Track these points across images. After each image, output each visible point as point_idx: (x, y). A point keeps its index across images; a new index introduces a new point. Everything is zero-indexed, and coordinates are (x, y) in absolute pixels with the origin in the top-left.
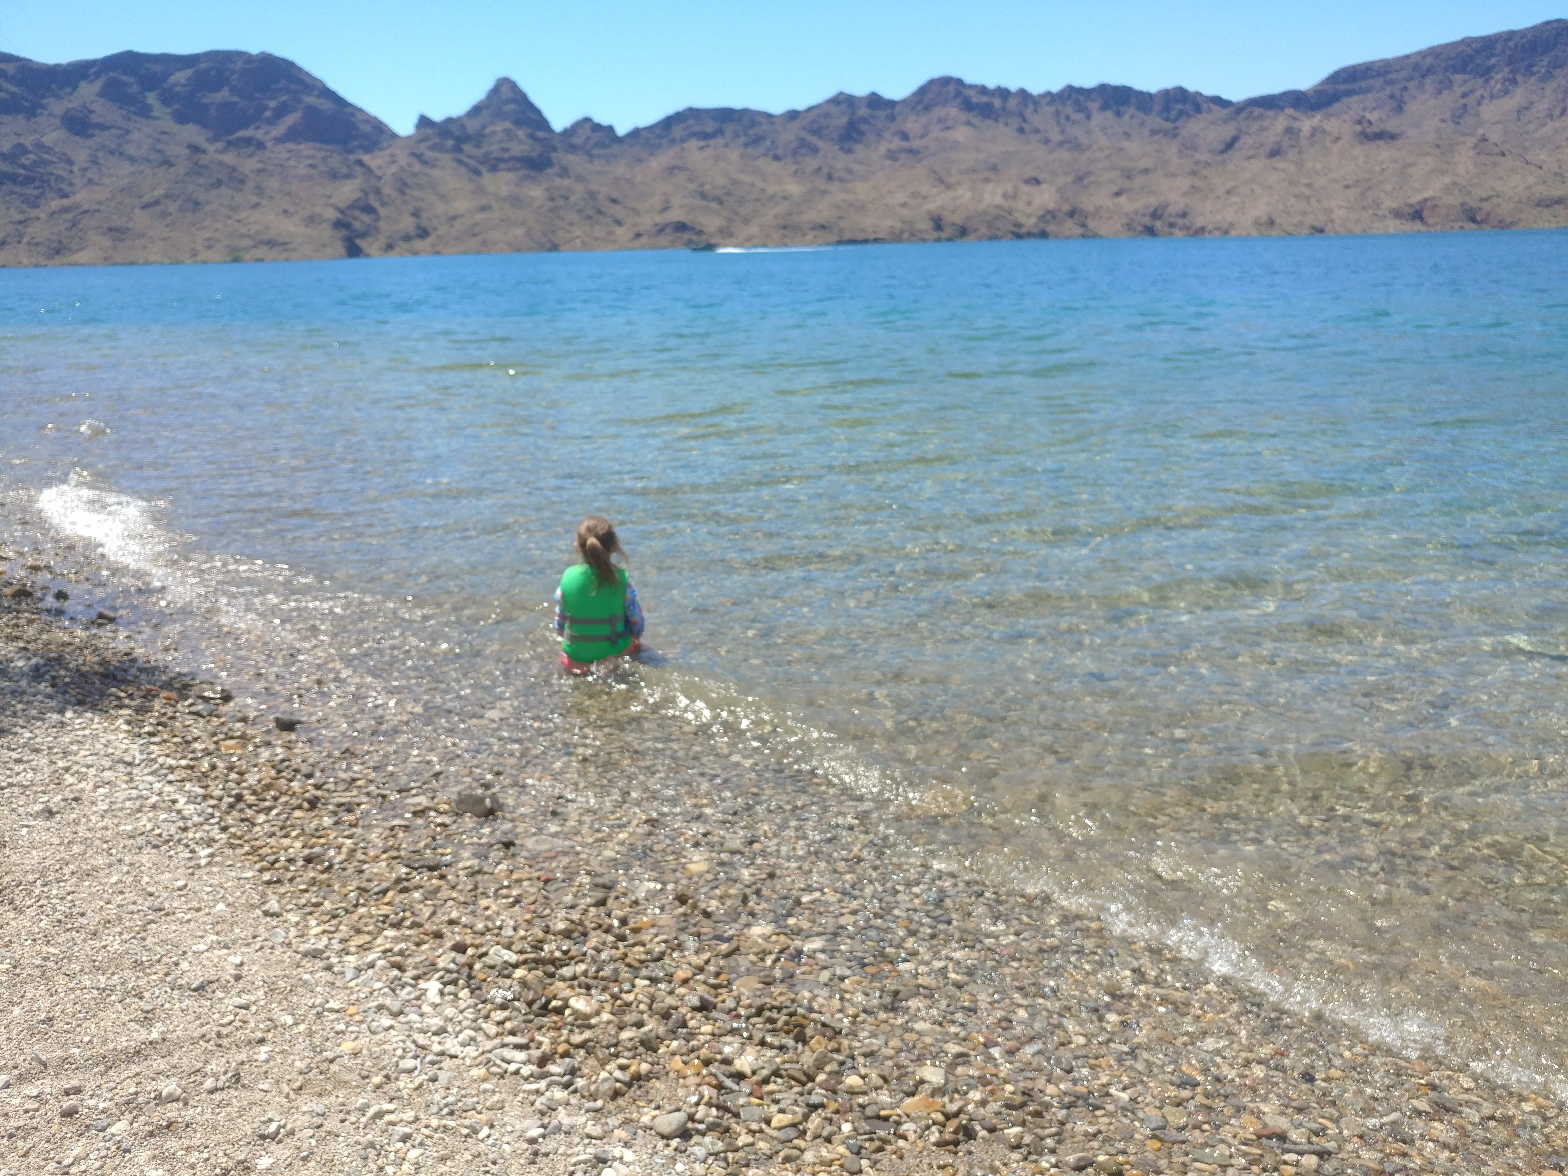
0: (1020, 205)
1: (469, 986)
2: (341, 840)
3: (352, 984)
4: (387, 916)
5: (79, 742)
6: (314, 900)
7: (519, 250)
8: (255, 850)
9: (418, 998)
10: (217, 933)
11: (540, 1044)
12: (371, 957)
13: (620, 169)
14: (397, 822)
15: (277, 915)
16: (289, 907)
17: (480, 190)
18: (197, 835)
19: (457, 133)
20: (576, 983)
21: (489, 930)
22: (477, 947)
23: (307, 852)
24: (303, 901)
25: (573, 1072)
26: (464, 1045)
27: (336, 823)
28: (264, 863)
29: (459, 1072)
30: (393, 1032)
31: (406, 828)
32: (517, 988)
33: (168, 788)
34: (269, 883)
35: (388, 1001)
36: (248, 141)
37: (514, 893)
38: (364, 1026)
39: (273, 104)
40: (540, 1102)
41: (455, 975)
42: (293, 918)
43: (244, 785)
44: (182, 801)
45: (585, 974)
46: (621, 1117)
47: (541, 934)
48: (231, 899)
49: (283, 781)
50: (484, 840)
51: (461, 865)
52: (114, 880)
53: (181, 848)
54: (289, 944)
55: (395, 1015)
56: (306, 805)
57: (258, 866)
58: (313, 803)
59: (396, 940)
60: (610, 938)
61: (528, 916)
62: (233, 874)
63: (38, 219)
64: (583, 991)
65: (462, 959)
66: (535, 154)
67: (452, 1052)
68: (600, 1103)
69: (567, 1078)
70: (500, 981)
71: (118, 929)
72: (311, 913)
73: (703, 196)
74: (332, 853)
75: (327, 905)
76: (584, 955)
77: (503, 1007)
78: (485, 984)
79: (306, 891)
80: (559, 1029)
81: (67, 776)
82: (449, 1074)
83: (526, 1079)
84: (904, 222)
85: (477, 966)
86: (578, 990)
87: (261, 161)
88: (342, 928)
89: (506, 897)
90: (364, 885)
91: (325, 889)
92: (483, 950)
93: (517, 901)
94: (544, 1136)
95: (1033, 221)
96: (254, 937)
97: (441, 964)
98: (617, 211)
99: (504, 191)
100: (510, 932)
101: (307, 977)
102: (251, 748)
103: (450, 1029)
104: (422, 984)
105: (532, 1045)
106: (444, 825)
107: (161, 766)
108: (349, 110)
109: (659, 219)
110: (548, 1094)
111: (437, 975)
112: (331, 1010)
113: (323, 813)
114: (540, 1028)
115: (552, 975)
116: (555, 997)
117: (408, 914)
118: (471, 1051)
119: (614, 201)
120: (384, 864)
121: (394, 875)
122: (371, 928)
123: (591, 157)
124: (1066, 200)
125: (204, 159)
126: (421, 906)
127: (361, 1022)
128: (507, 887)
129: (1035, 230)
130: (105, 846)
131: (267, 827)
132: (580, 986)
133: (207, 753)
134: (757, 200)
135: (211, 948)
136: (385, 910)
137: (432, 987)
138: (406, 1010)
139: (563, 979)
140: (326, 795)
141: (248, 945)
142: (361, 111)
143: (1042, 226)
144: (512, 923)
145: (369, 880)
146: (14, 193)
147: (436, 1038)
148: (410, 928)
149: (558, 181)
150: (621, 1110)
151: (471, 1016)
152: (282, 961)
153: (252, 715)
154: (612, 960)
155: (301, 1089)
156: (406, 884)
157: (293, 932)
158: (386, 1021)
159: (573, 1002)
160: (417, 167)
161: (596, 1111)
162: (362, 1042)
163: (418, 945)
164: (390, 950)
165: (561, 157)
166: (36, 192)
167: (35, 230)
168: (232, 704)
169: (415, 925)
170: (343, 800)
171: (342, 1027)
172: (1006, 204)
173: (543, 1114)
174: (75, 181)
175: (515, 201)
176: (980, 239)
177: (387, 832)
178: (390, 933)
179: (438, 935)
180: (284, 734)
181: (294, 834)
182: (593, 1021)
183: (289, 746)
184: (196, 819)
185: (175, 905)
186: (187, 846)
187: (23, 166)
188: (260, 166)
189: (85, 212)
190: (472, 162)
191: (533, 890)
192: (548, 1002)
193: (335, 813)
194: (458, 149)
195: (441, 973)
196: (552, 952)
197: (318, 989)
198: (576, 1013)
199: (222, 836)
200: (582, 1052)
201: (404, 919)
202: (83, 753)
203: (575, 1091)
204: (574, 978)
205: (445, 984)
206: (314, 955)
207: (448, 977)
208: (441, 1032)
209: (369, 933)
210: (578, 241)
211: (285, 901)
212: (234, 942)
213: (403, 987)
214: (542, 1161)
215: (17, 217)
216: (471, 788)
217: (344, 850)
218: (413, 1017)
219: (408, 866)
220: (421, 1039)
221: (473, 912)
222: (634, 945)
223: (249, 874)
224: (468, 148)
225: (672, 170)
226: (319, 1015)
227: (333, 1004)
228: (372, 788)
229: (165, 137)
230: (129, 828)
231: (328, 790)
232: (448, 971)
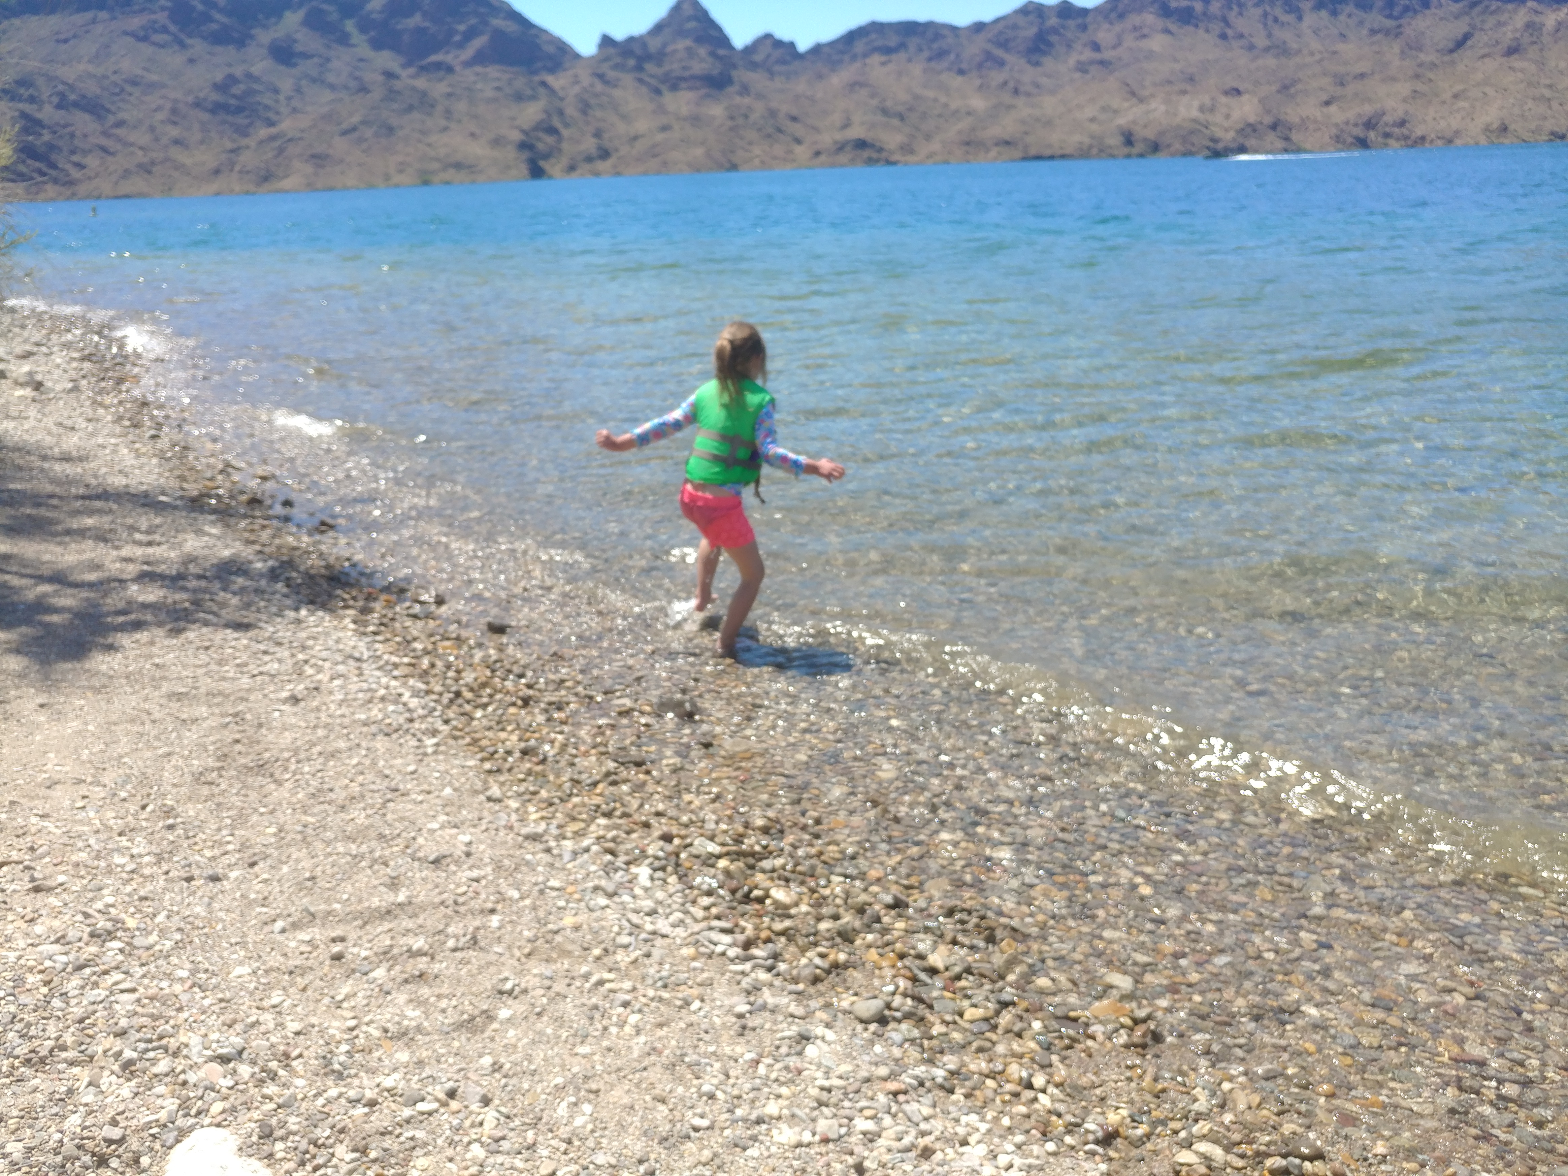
0: (1218, 118)
1: (676, 873)
2: (553, 735)
3: (569, 866)
4: (598, 806)
5: (315, 638)
6: (532, 789)
7: (698, 170)
8: (475, 741)
9: (630, 882)
10: (447, 814)
11: (743, 931)
12: (586, 843)
13: (801, 86)
14: (602, 721)
15: (499, 801)
16: (509, 794)
17: (661, 110)
18: (423, 726)
19: (638, 51)
20: (775, 875)
21: (692, 822)
22: (683, 837)
23: (523, 745)
24: (522, 789)
25: (776, 956)
26: (674, 926)
27: (549, 720)
28: (484, 754)
29: (671, 951)
30: (609, 911)
31: (613, 727)
32: (721, 877)
33: (394, 683)
34: (490, 772)
35: (603, 883)
36: (438, 66)
37: (715, 790)
38: (583, 904)
39: (462, 28)
40: (746, 982)
41: (663, 862)
42: (514, 804)
43: (461, 682)
44: (407, 695)
45: (783, 867)
46: (821, 1001)
47: (741, 829)
48: (457, 785)
49: (497, 680)
50: (685, 740)
51: (664, 762)
52: (355, 761)
53: (409, 737)
54: (511, 828)
55: (611, 895)
56: (520, 702)
57: (479, 756)
58: (526, 702)
59: (608, 828)
60: (807, 837)
61: (728, 812)
62: (457, 762)
63: (248, 147)
64: (782, 883)
65: (669, 848)
66: (715, 72)
67: (664, 931)
68: (801, 987)
69: (770, 962)
70: (705, 869)
71: (362, 805)
72: (529, 801)
73: (885, 112)
74: (547, 747)
75: (544, 794)
76: (782, 850)
77: (709, 893)
78: (690, 873)
79: (524, 780)
80: (761, 916)
81: (307, 668)
82: (662, 951)
83: (732, 960)
84: (1092, 137)
85: (683, 856)
86: (778, 882)
87: (450, 85)
88: (558, 815)
89: (709, 793)
90: (576, 777)
91: (541, 779)
92: (689, 841)
93: (718, 797)
94: (751, 1013)
95: (1231, 135)
96: (480, 819)
97: (650, 851)
98: (797, 129)
99: (685, 110)
100: (712, 826)
101: (529, 857)
102: (465, 648)
103: (660, 911)
104: (634, 869)
105: (737, 930)
106: (647, 725)
107: (387, 663)
108: (533, 32)
109: (839, 136)
110: (753, 975)
111: (647, 861)
112: (552, 888)
113: (537, 711)
114: (743, 915)
115: (752, 867)
116: (756, 887)
117: (618, 805)
118: (680, 932)
119: (794, 119)
120: (593, 758)
121: (604, 769)
122: (584, 816)
123: (772, 74)
124: (1268, 112)
125: (398, 85)
126: (628, 798)
127: (580, 900)
128: (709, 785)
129: (1233, 145)
130: (345, 731)
131: (485, 722)
132: (779, 878)
133: (426, 652)
134: (940, 116)
135: (442, 827)
136: (597, 800)
137: (643, 872)
138: (620, 891)
139: (763, 871)
140: (537, 694)
141: (475, 826)
142: (545, 32)
143: (1240, 140)
144: (714, 817)
145: (580, 773)
146: (225, 122)
147: (648, 919)
148: (621, 817)
149: (738, 100)
150: (822, 994)
151: (680, 900)
152: (506, 842)
153: (464, 619)
154: (809, 857)
155: (529, 955)
156: (613, 777)
157: (514, 817)
158: (602, 901)
159: (774, 892)
160: (599, 87)
161: (798, 993)
162: (580, 919)
163: (628, 833)
164: (603, 837)
165: (742, 75)
166: (246, 121)
167: (247, 159)
168: (444, 609)
169: (625, 815)
170: (553, 699)
171: (562, 903)
172: (1201, 117)
173: (749, 993)
174: (283, 110)
175: (695, 120)
176: (1173, 155)
177: (595, 730)
178: (602, 821)
179: (647, 825)
180: (496, 636)
181: (510, 728)
182: (793, 911)
183: (501, 649)
184: (421, 712)
185: (409, 786)
186: (414, 735)
187: (234, 96)
188: (449, 90)
189: (290, 140)
190: (653, 81)
191: (732, 788)
192: (750, 891)
193: (546, 711)
194: (639, 68)
195: (650, 860)
196: (752, 846)
197: (540, 869)
198: (777, 904)
199: (445, 728)
200: (783, 939)
201: (614, 809)
202: (318, 648)
203: (778, 975)
204: (773, 870)
205: (655, 870)
206: (534, 838)
207: (657, 864)
208: (652, 913)
209: (583, 821)
210: (757, 161)
211: (505, 789)
212: (463, 823)
213: (616, 870)
214: (749, 1035)
215: (229, 145)
216: (670, 691)
217: (557, 744)
218: (626, 898)
219: (616, 761)
220: (635, 919)
221: (677, 806)
222: (829, 844)
223: (471, 763)
224: (650, 67)
225: (853, 86)
226: (542, 892)
227: (554, 883)
228: (580, 689)
229: (360, 64)
230: (363, 717)
231: (539, 690)
232: (657, 858)
